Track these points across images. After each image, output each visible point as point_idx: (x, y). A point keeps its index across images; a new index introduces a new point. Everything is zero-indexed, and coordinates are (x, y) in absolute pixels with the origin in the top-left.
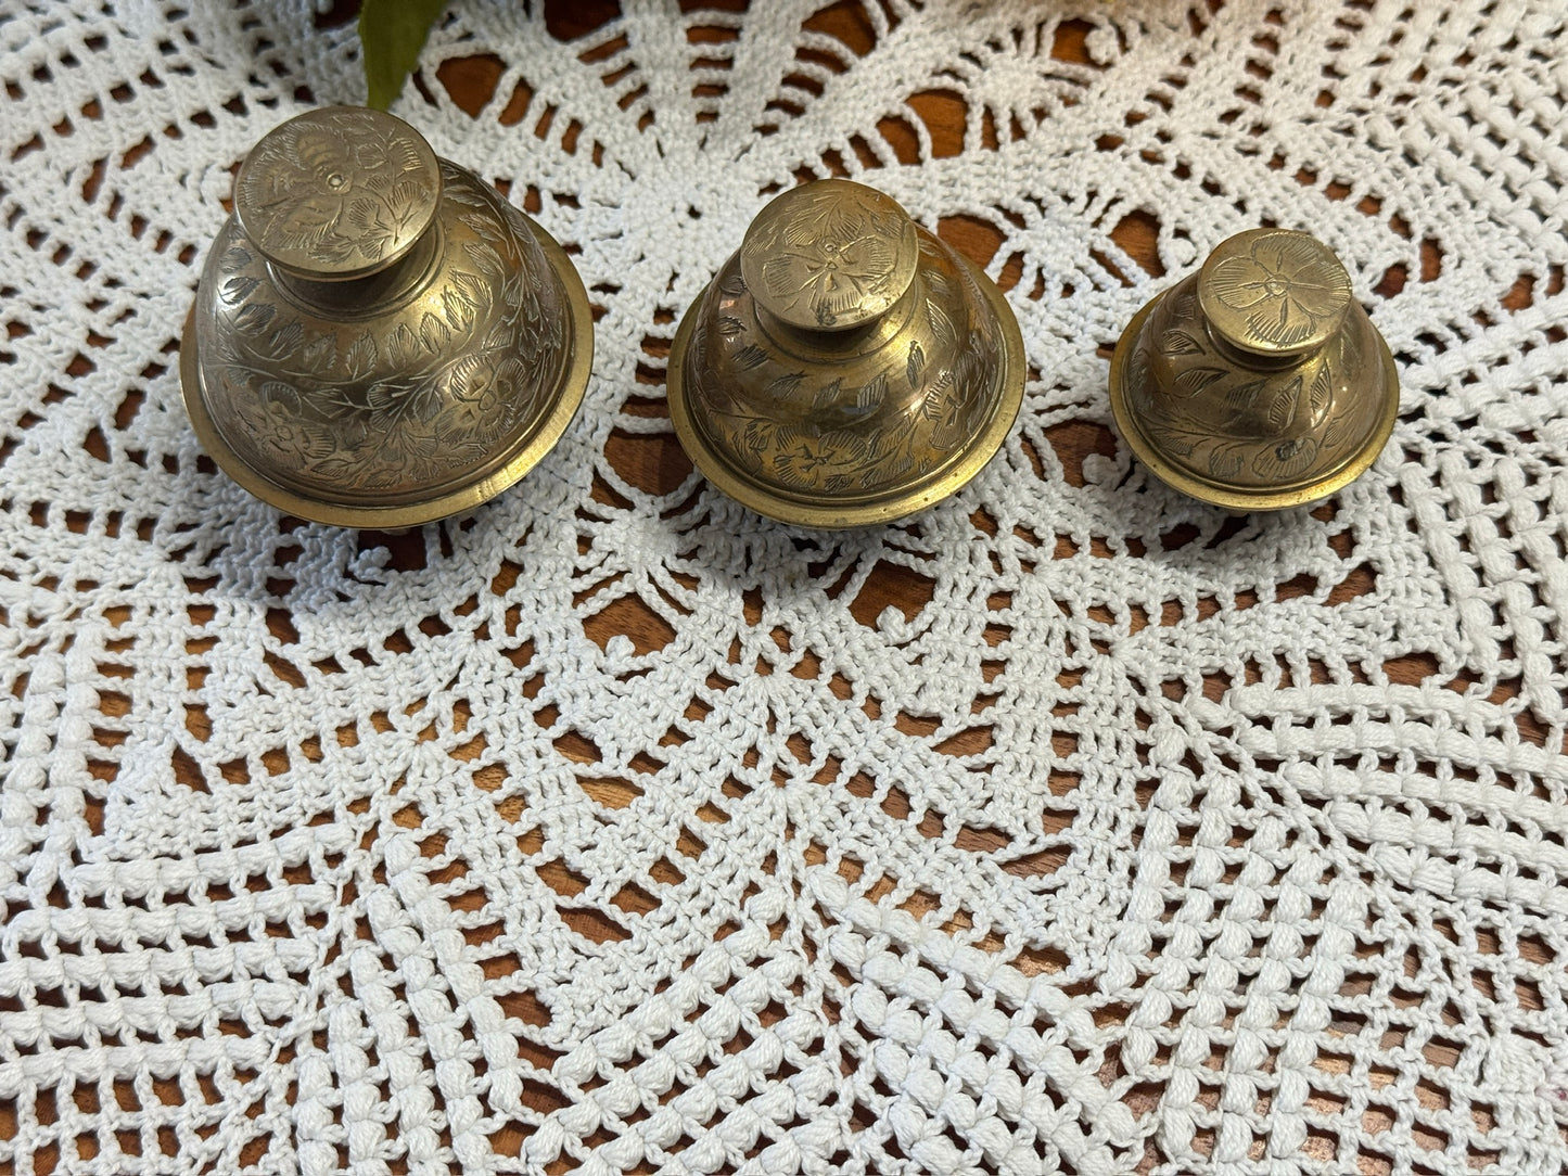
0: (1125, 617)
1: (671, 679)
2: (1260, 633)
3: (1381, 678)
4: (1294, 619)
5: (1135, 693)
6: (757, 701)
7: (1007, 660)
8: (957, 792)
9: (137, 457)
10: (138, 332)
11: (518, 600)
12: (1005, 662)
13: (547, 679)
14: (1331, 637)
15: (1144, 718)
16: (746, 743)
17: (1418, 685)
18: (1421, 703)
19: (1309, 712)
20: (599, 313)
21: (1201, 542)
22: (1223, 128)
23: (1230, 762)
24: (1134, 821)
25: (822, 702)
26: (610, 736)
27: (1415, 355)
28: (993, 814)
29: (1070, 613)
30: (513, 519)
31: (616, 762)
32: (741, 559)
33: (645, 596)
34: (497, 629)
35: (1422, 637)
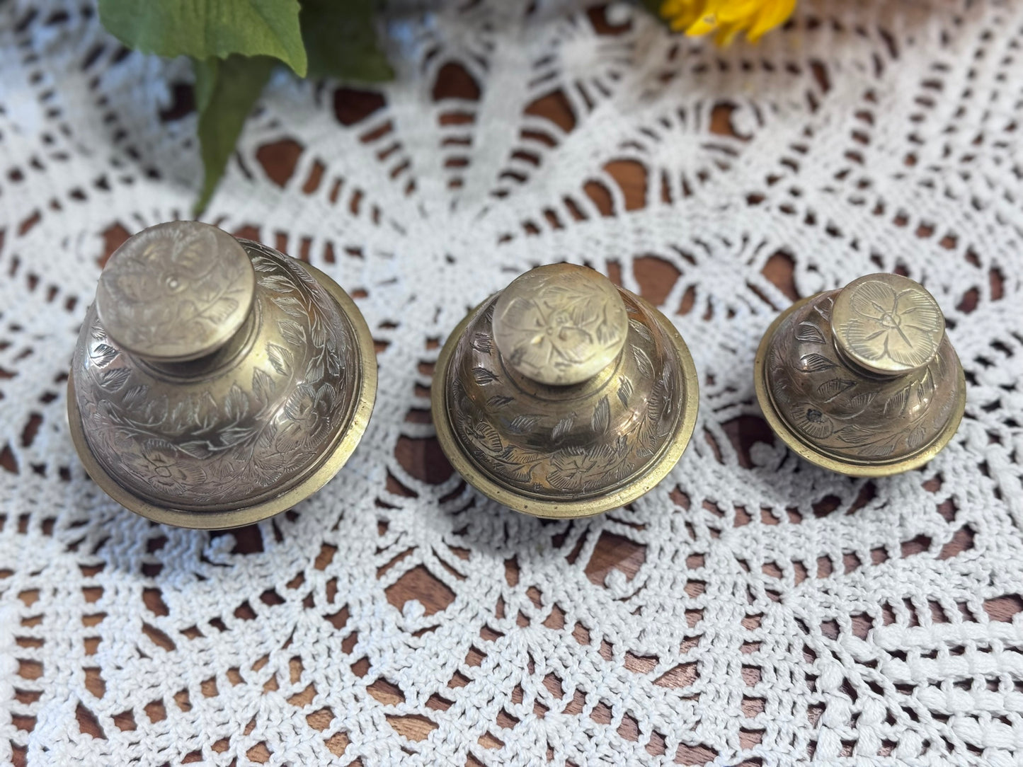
0: (790, 571)
1: (454, 633)
2: (892, 583)
3: (983, 616)
4: (916, 570)
5: (802, 633)
6: (520, 648)
7: (704, 608)
8: (674, 718)
9: (39, 469)
10: (36, 368)
11: (334, 574)
12: (703, 610)
13: (360, 637)
14: (944, 584)
15: (810, 653)
16: (513, 683)
17: (1010, 621)
18: (1014, 636)
19: (932, 647)
20: (382, 345)
21: (843, 510)
22: (836, 184)
23: (877, 688)
24: (808, 738)
25: (568, 647)
26: (411, 682)
27: (990, 359)
28: (703, 735)
29: (748, 569)
30: (328, 510)
31: (415, 703)
32: (501, 534)
33: (430, 567)
34: (320, 598)
35: (1012, 583)
